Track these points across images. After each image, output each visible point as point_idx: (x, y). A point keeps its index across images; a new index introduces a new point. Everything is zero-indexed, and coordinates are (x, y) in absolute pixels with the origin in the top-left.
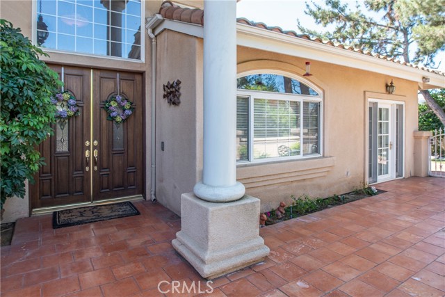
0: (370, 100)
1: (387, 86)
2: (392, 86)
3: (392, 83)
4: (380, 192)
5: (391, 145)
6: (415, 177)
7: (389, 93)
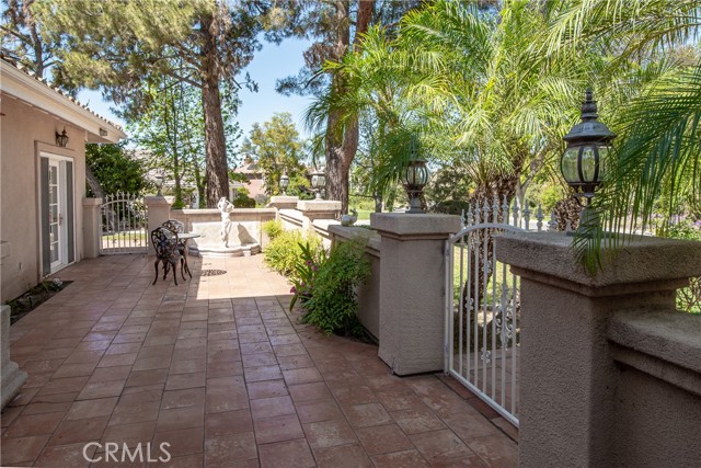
0: (43, 154)
1: (57, 136)
2: (64, 135)
3: (64, 132)
4: (66, 283)
5: (61, 218)
6: (86, 259)
7: (61, 145)
